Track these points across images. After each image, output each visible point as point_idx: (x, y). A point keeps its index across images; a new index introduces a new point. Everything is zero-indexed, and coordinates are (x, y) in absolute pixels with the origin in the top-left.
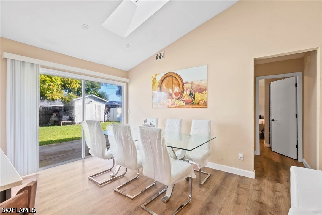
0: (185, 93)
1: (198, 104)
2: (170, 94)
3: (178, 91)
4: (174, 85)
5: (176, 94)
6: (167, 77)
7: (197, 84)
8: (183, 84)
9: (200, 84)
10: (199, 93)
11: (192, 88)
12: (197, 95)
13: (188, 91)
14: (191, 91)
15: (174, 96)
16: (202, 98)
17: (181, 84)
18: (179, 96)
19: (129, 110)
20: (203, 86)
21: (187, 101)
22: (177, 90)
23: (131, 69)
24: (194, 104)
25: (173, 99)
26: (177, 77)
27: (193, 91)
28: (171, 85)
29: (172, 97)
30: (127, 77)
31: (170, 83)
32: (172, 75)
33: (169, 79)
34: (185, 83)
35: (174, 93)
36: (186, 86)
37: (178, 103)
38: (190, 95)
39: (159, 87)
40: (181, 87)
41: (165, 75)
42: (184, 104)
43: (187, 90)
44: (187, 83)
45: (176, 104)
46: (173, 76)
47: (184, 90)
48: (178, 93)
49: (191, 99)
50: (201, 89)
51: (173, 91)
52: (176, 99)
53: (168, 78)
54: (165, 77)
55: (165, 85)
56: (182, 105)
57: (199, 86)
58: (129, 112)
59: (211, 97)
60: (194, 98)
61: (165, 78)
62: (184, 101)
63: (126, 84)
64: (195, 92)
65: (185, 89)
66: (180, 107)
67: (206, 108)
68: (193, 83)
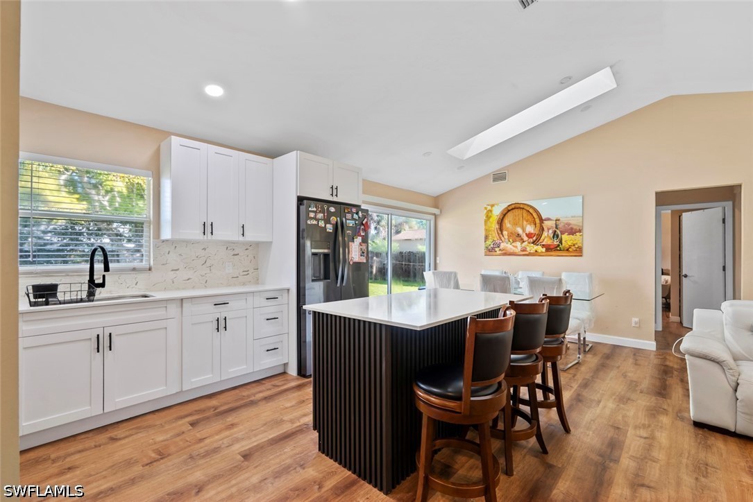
0: (545, 234)
1: (568, 250)
2: (518, 235)
3: (532, 231)
4: (525, 222)
5: (529, 236)
6: (513, 209)
7: (565, 222)
8: (542, 220)
9: (571, 222)
10: (569, 234)
11: (556, 228)
12: (565, 237)
13: (551, 231)
14: (555, 231)
15: (525, 238)
16: (575, 242)
17: (538, 221)
18: (534, 238)
19: (438, 258)
20: (575, 225)
21: (549, 245)
22: (530, 229)
23: (443, 194)
24: (560, 250)
25: (524, 242)
26: (531, 211)
27: (558, 232)
28: (521, 222)
29: (522, 239)
30: (436, 206)
31: (519, 219)
32: (522, 206)
33: (517, 212)
34: (545, 220)
35: (526, 234)
36: (546, 224)
37: (532, 248)
38: (553, 237)
39: (498, 223)
40: (538, 225)
41: (509, 206)
42: (544, 250)
43: (548, 229)
44: (548, 219)
45: (528, 249)
46: (523, 208)
47: (543, 230)
48: (532, 234)
49: (556, 242)
50: (572, 229)
51: (524, 231)
52: (529, 243)
53: (514, 211)
54: (510, 209)
55: (510, 221)
56: (540, 251)
57: (569, 224)
58: (438, 262)
59: (587, 240)
60: (561, 242)
61: (509, 211)
62: (543, 245)
63: (433, 217)
64: (562, 233)
65: (545, 229)
66: (536, 253)
67: (581, 256)
68: (559, 220)
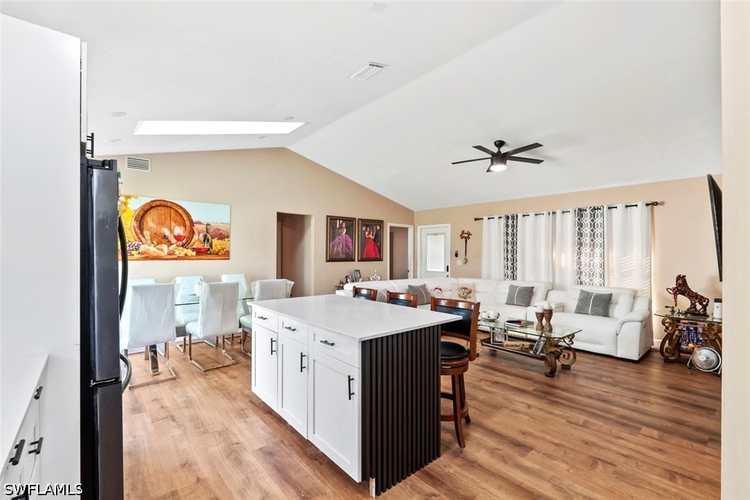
0: (196, 237)
1: (217, 254)
2: (165, 236)
3: (182, 234)
4: (173, 223)
5: (178, 238)
6: (157, 206)
7: (216, 227)
8: (192, 223)
9: (220, 228)
10: (219, 239)
11: (207, 232)
12: (215, 242)
13: (201, 235)
14: (206, 235)
15: (173, 241)
16: (223, 247)
17: (188, 223)
18: (184, 241)
20: (224, 231)
21: (200, 249)
22: (179, 231)
24: (211, 254)
25: (171, 244)
26: (180, 211)
27: (209, 236)
28: (168, 222)
29: (169, 242)
31: (165, 219)
32: (169, 204)
33: (162, 210)
34: (196, 223)
35: (175, 236)
36: (197, 227)
37: (181, 252)
38: (204, 241)
39: (136, 219)
40: (188, 228)
41: (152, 201)
42: (194, 253)
43: (199, 233)
44: (199, 223)
45: (177, 252)
46: (171, 208)
47: (193, 232)
48: (181, 236)
49: (207, 246)
50: (221, 234)
51: (172, 231)
52: (178, 246)
53: (159, 208)
54: (154, 204)
55: (153, 220)
56: (190, 255)
57: (219, 230)
59: (234, 245)
60: (211, 246)
61: (152, 207)
62: (194, 249)
64: (213, 237)
65: (196, 232)
66: (186, 257)
67: (229, 259)
68: (209, 225)
